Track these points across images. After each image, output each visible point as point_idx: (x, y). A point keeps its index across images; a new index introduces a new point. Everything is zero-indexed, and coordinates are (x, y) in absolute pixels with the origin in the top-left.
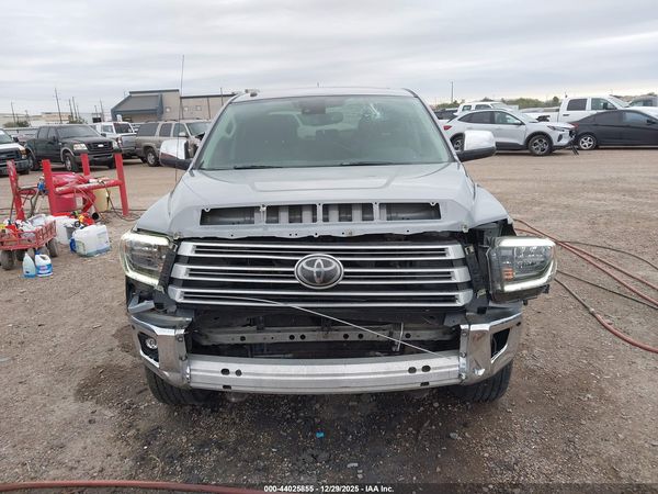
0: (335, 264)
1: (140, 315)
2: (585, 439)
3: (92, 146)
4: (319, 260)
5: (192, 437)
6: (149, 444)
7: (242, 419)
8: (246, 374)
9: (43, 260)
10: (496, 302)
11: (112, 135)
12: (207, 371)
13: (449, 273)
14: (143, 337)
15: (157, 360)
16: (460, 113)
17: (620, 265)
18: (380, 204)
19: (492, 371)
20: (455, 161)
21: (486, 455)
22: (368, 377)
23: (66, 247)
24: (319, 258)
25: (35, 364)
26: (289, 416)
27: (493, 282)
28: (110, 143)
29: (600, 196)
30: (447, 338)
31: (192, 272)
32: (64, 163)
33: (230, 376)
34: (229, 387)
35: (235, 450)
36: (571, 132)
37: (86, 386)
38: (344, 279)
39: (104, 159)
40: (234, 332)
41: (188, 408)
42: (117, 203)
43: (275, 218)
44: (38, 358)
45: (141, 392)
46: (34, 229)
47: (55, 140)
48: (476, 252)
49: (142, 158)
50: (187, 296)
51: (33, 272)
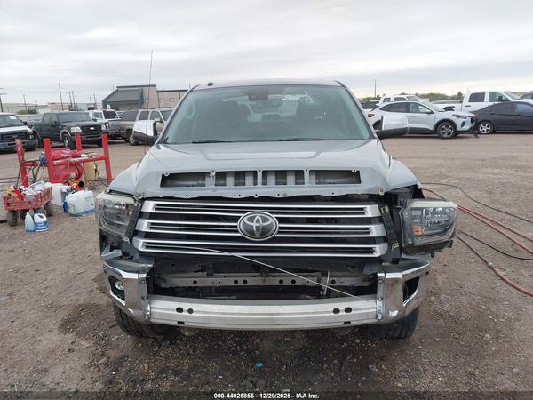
0: (271, 220)
1: (110, 262)
2: (484, 373)
3: (85, 129)
4: (258, 217)
5: (153, 365)
6: (117, 370)
7: (195, 350)
8: (196, 312)
9: (41, 218)
10: (407, 254)
11: (102, 121)
12: (164, 310)
13: (367, 229)
14: (113, 280)
15: (123, 299)
16: (381, 104)
17: (513, 227)
18: (310, 171)
19: (404, 312)
20: (374, 138)
21: (400, 385)
22: (299, 316)
23: (60, 208)
24: (258, 215)
25: (28, 302)
26: (234, 349)
27: (405, 237)
28: (100, 126)
29: (496, 171)
30: (366, 284)
31: (153, 226)
32: (63, 142)
33: (183, 313)
34: (182, 323)
35: (188, 376)
36: (472, 120)
37: (69, 321)
38: (279, 232)
39: (93, 139)
40: (188, 277)
41: (151, 340)
42: (103, 174)
43: (223, 182)
44: (32, 297)
45: (113, 326)
46: (34, 193)
47: (56, 124)
48: (391, 212)
49: (125, 139)
50: (148, 245)
51: (32, 228)
